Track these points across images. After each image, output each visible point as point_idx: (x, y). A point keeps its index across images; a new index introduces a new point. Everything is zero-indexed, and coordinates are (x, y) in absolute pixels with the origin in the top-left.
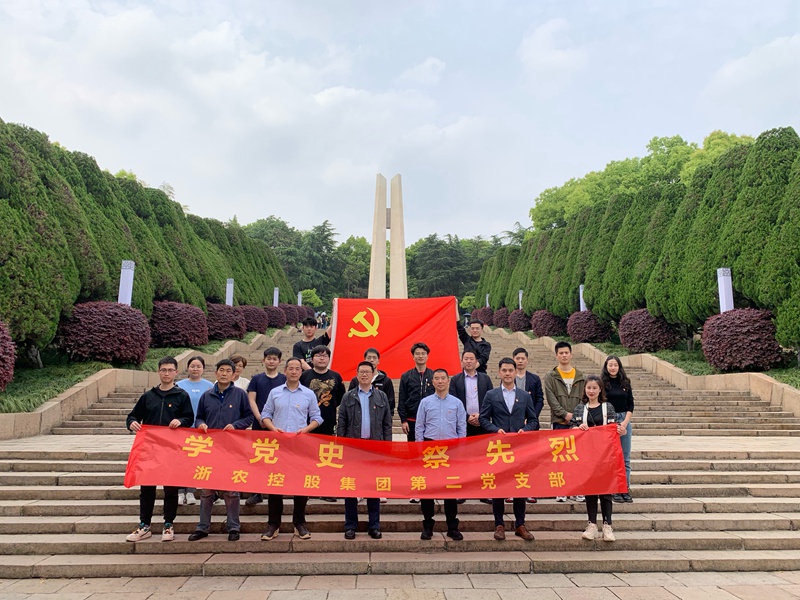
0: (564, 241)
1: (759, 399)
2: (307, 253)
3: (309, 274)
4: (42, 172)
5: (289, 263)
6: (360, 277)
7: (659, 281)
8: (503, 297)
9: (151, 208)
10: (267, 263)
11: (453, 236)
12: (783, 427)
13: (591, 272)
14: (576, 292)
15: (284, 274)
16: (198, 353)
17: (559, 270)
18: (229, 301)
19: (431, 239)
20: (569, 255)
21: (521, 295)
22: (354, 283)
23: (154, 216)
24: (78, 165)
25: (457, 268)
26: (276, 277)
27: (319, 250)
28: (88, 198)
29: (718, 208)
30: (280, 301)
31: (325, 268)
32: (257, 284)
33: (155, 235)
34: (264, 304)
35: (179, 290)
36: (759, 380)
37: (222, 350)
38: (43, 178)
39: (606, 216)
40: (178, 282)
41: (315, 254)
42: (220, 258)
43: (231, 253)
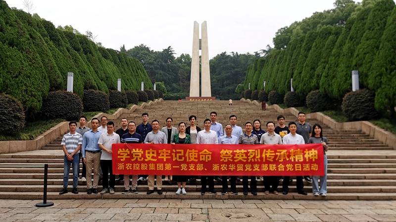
0: (285, 56)
1: (364, 133)
2: (160, 63)
3: (161, 74)
4: (30, 32)
5: (151, 68)
6: (186, 75)
7: (326, 77)
8: (256, 85)
9: (80, 46)
10: (138, 69)
11: (235, 53)
12: (371, 146)
13: (296, 72)
14: (289, 82)
15: (147, 75)
16: (105, 114)
17: (282, 71)
18: (119, 89)
19: (223, 55)
20: (287, 64)
21: (264, 84)
22: (184, 79)
23: (82, 49)
24: (45, 27)
25: (236, 70)
26: (143, 76)
27: (166, 62)
28: (51, 43)
29: (355, 40)
30: (144, 88)
31: (169, 71)
32: (133, 81)
33: (83, 59)
34: (137, 90)
35: (96, 85)
36: (365, 125)
37: (116, 112)
38: (30, 35)
39: (304, 44)
40: (95, 81)
41: (163, 63)
42: (115, 68)
43: (120, 66)
